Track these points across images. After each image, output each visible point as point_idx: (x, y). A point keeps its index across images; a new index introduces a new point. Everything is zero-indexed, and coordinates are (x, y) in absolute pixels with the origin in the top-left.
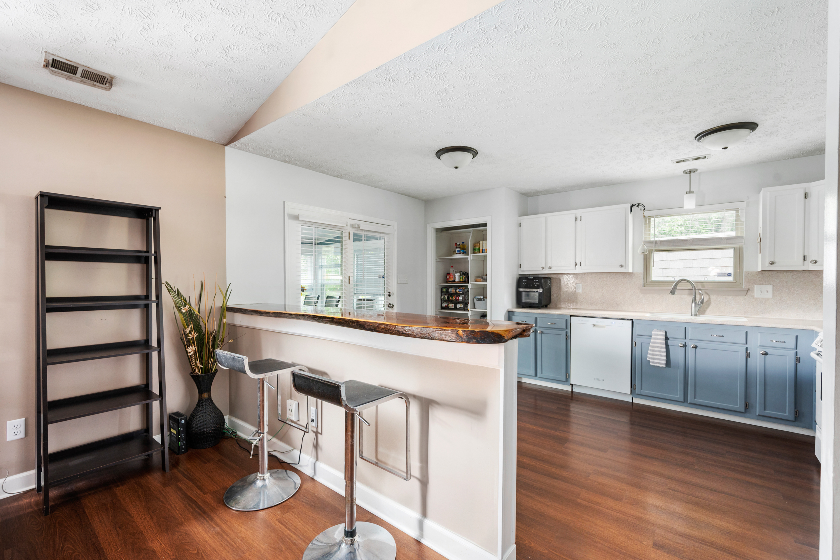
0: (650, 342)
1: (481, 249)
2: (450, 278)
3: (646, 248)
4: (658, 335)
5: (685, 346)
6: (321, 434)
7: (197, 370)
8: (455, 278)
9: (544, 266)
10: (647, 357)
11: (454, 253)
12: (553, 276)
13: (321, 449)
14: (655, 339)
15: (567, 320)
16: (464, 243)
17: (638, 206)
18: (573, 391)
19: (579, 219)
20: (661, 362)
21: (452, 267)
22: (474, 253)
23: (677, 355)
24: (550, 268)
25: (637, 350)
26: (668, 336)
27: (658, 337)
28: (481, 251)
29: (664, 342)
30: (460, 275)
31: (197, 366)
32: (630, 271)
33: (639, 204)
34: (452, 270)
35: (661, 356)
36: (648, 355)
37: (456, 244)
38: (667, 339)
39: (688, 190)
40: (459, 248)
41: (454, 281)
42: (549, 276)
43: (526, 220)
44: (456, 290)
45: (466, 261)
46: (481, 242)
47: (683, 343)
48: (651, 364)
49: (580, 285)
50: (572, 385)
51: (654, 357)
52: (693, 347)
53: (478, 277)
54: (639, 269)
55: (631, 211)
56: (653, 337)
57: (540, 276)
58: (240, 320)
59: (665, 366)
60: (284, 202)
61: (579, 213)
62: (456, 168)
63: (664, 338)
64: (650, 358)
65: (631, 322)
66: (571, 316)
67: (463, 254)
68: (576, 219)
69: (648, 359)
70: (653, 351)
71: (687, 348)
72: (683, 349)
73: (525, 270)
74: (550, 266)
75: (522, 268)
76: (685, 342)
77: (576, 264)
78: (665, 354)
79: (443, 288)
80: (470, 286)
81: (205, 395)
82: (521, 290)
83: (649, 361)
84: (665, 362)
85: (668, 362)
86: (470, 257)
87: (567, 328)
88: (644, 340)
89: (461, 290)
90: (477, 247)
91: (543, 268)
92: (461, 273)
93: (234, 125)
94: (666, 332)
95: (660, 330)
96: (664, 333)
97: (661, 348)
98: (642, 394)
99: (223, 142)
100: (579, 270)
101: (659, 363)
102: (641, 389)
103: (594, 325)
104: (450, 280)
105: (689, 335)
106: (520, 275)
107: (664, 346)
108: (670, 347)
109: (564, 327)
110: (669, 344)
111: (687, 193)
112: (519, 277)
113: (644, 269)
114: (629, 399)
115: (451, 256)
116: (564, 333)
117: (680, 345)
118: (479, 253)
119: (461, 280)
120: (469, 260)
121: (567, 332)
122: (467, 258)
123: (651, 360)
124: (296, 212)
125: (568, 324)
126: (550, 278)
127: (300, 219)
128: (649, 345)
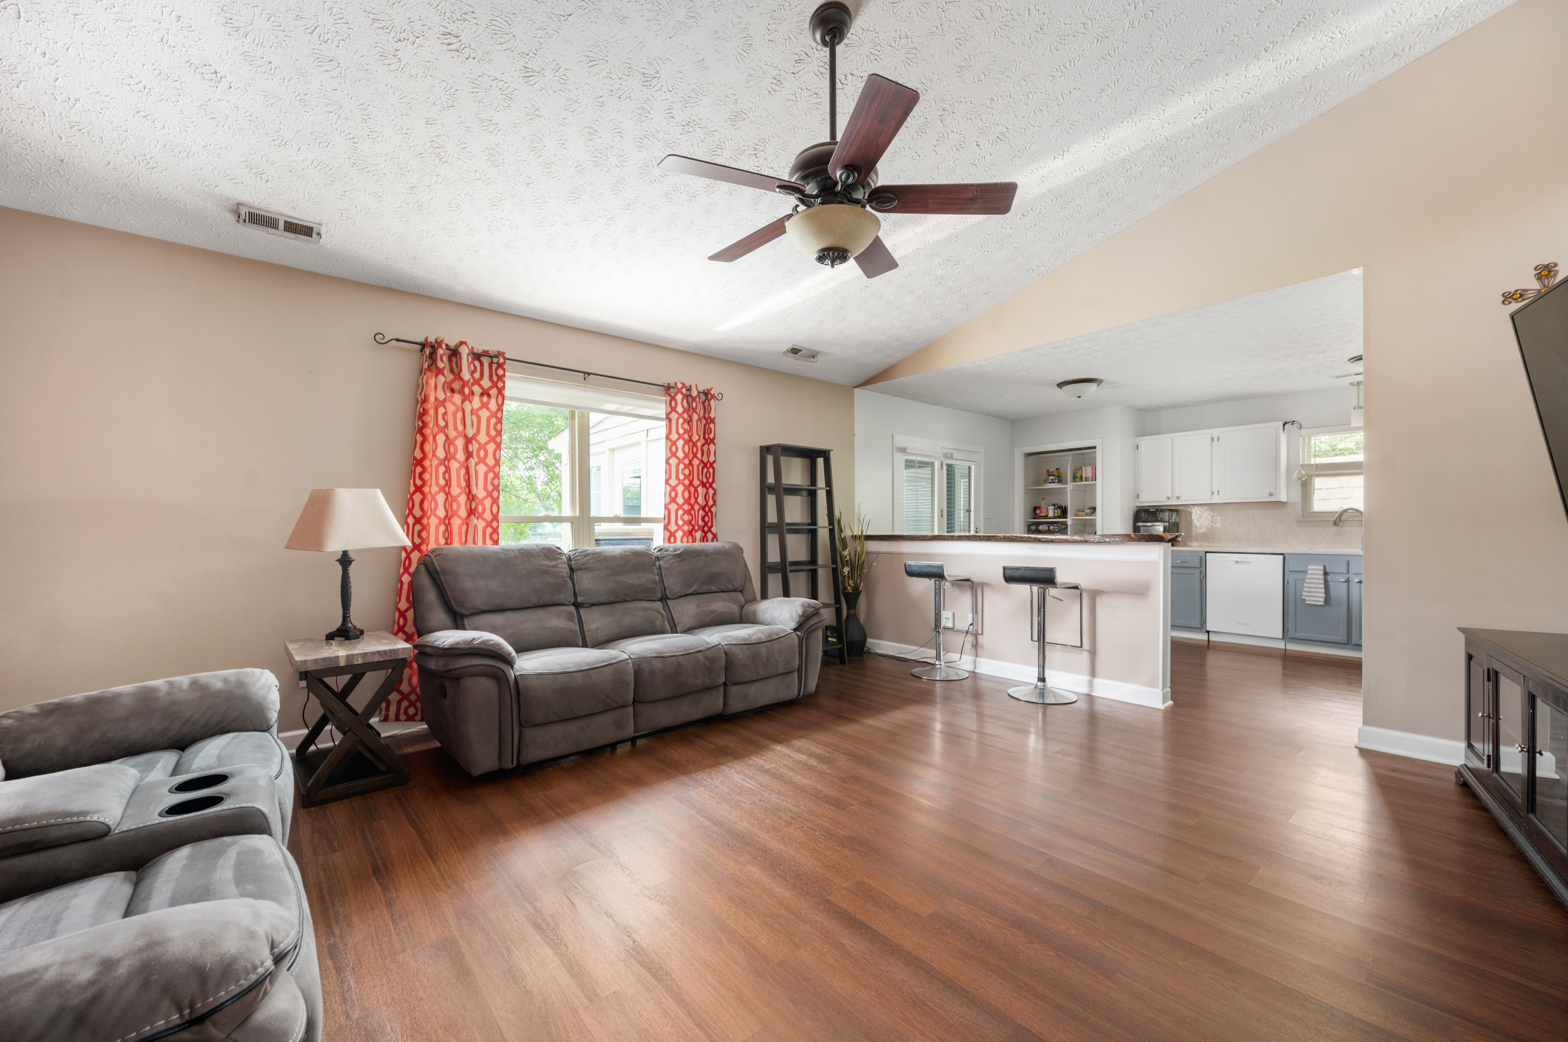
0: (1306, 578)
1: (1084, 476)
2: (1041, 512)
3: (1303, 472)
4: (1314, 570)
5: (1348, 581)
6: (982, 634)
7: (849, 588)
8: (1048, 512)
9: (1170, 495)
10: (1302, 595)
11: (1046, 482)
12: (1181, 508)
13: (982, 647)
14: (1311, 574)
15: (1201, 557)
16: (1058, 469)
17: (1292, 424)
18: (1210, 639)
19: (1216, 439)
20: (1320, 600)
21: (1043, 499)
22: (1074, 481)
23: (1338, 590)
24: (1178, 498)
25: (1291, 587)
26: (1328, 571)
27: (1315, 572)
28: (1084, 479)
29: (1322, 577)
30: (1055, 509)
31: (849, 585)
32: (1284, 499)
33: (1293, 421)
34: (1043, 504)
35: (1319, 592)
36: (1304, 593)
37: (1048, 471)
38: (1326, 574)
39: (1356, 405)
40: (1053, 475)
41: (1047, 516)
42: (1176, 508)
43: (1145, 442)
44: (1049, 527)
45: (1062, 492)
46: (1084, 469)
47: (1346, 578)
48: (1307, 602)
49: (1218, 518)
50: (1208, 632)
51: (1311, 594)
52: (1357, 582)
53: (1079, 511)
54: (1296, 497)
55: (1284, 429)
56: (1309, 572)
57: (1163, 508)
58: (873, 546)
59: (1323, 604)
60: (893, 435)
61: (1215, 432)
62: (1080, 397)
63: (1322, 572)
64: (1306, 596)
65: (1281, 557)
66: (1206, 552)
67: (1058, 482)
68: (1212, 439)
69: (1303, 597)
70: (1309, 587)
71: (1350, 583)
72: (1346, 584)
73: (1144, 500)
74: (1178, 495)
75: (1140, 499)
76: (1349, 578)
77: (1213, 493)
78: (1323, 591)
79: (1030, 525)
80: (1069, 521)
81: (852, 611)
82: (1140, 524)
83: (1304, 599)
84: (1323, 600)
85: (1327, 600)
86: (1070, 486)
87: (1201, 567)
88: (1298, 576)
89: (1056, 527)
90: (1078, 475)
91: (1169, 498)
92: (1056, 506)
93: (872, 373)
94: (1324, 567)
95: (1318, 565)
96: (1322, 568)
97: (1319, 583)
98: (1296, 637)
99: (855, 385)
100: (1216, 500)
101: (1316, 601)
102: (1296, 632)
103: (1237, 562)
104: (1042, 514)
105: (1353, 569)
106: (1137, 507)
107: (1323, 581)
108: (1330, 583)
109: (1198, 565)
110: (1329, 580)
111: (1354, 408)
112: (1136, 509)
113: (1303, 498)
114: (1280, 645)
115: (1043, 486)
116: (1197, 572)
117: (1342, 580)
118: (1082, 481)
119: (1056, 515)
120: (1069, 490)
121: (1201, 572)
122: (1066, 488)
123: (1306, 598)
124: (902, 445)
125: (1203, 563)
126: (1177, 511)
127: (908, 451)
128: (1305, 582)
